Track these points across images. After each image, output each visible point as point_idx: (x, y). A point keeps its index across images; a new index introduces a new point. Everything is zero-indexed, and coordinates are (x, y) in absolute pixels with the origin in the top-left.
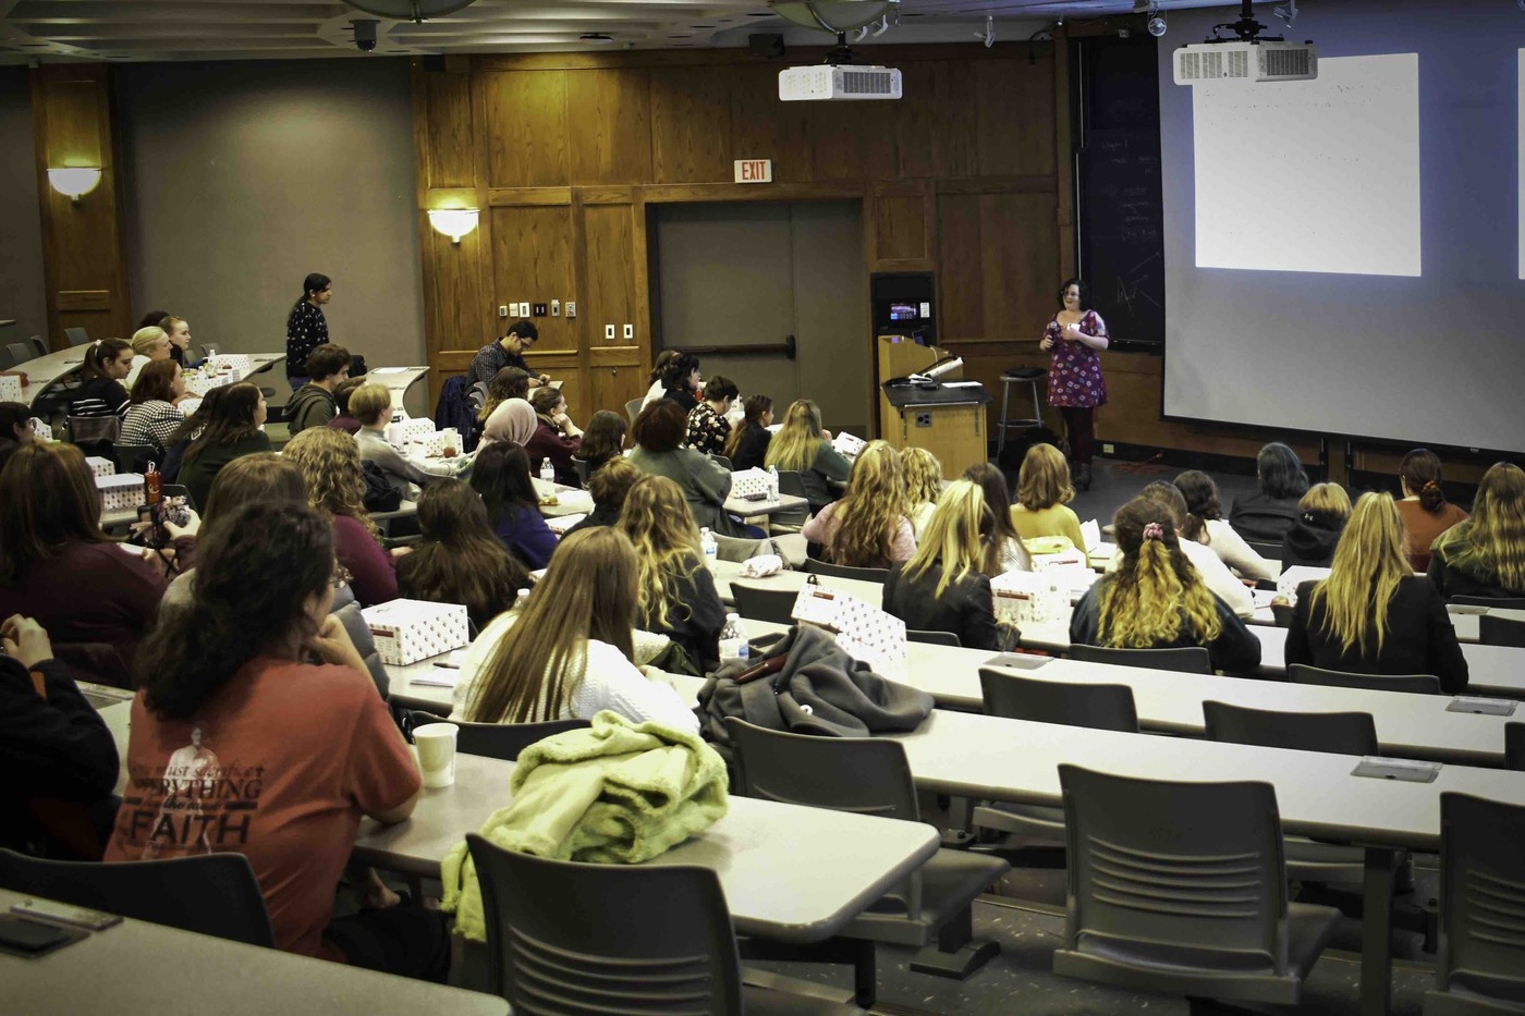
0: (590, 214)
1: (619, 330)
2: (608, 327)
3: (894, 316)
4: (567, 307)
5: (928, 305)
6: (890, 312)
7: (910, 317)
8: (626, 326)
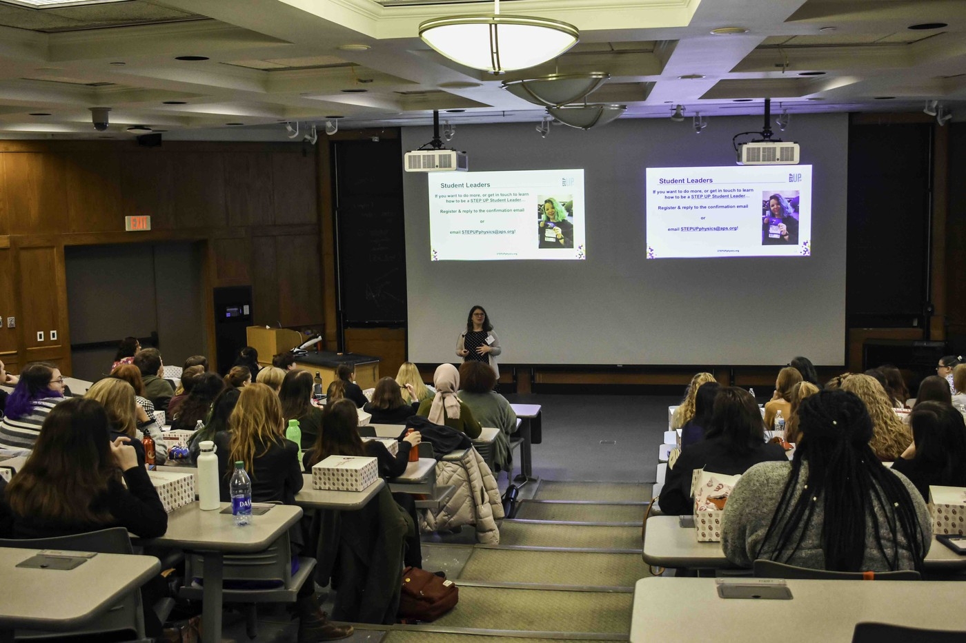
0: (25, 255)
1: (47, 335)
2: (39, 333)
3: (228, 315)
4: (8, 320)
5: (248, 306)
6: (226, 312)
7: (236, 315)
8: (52, 332)
